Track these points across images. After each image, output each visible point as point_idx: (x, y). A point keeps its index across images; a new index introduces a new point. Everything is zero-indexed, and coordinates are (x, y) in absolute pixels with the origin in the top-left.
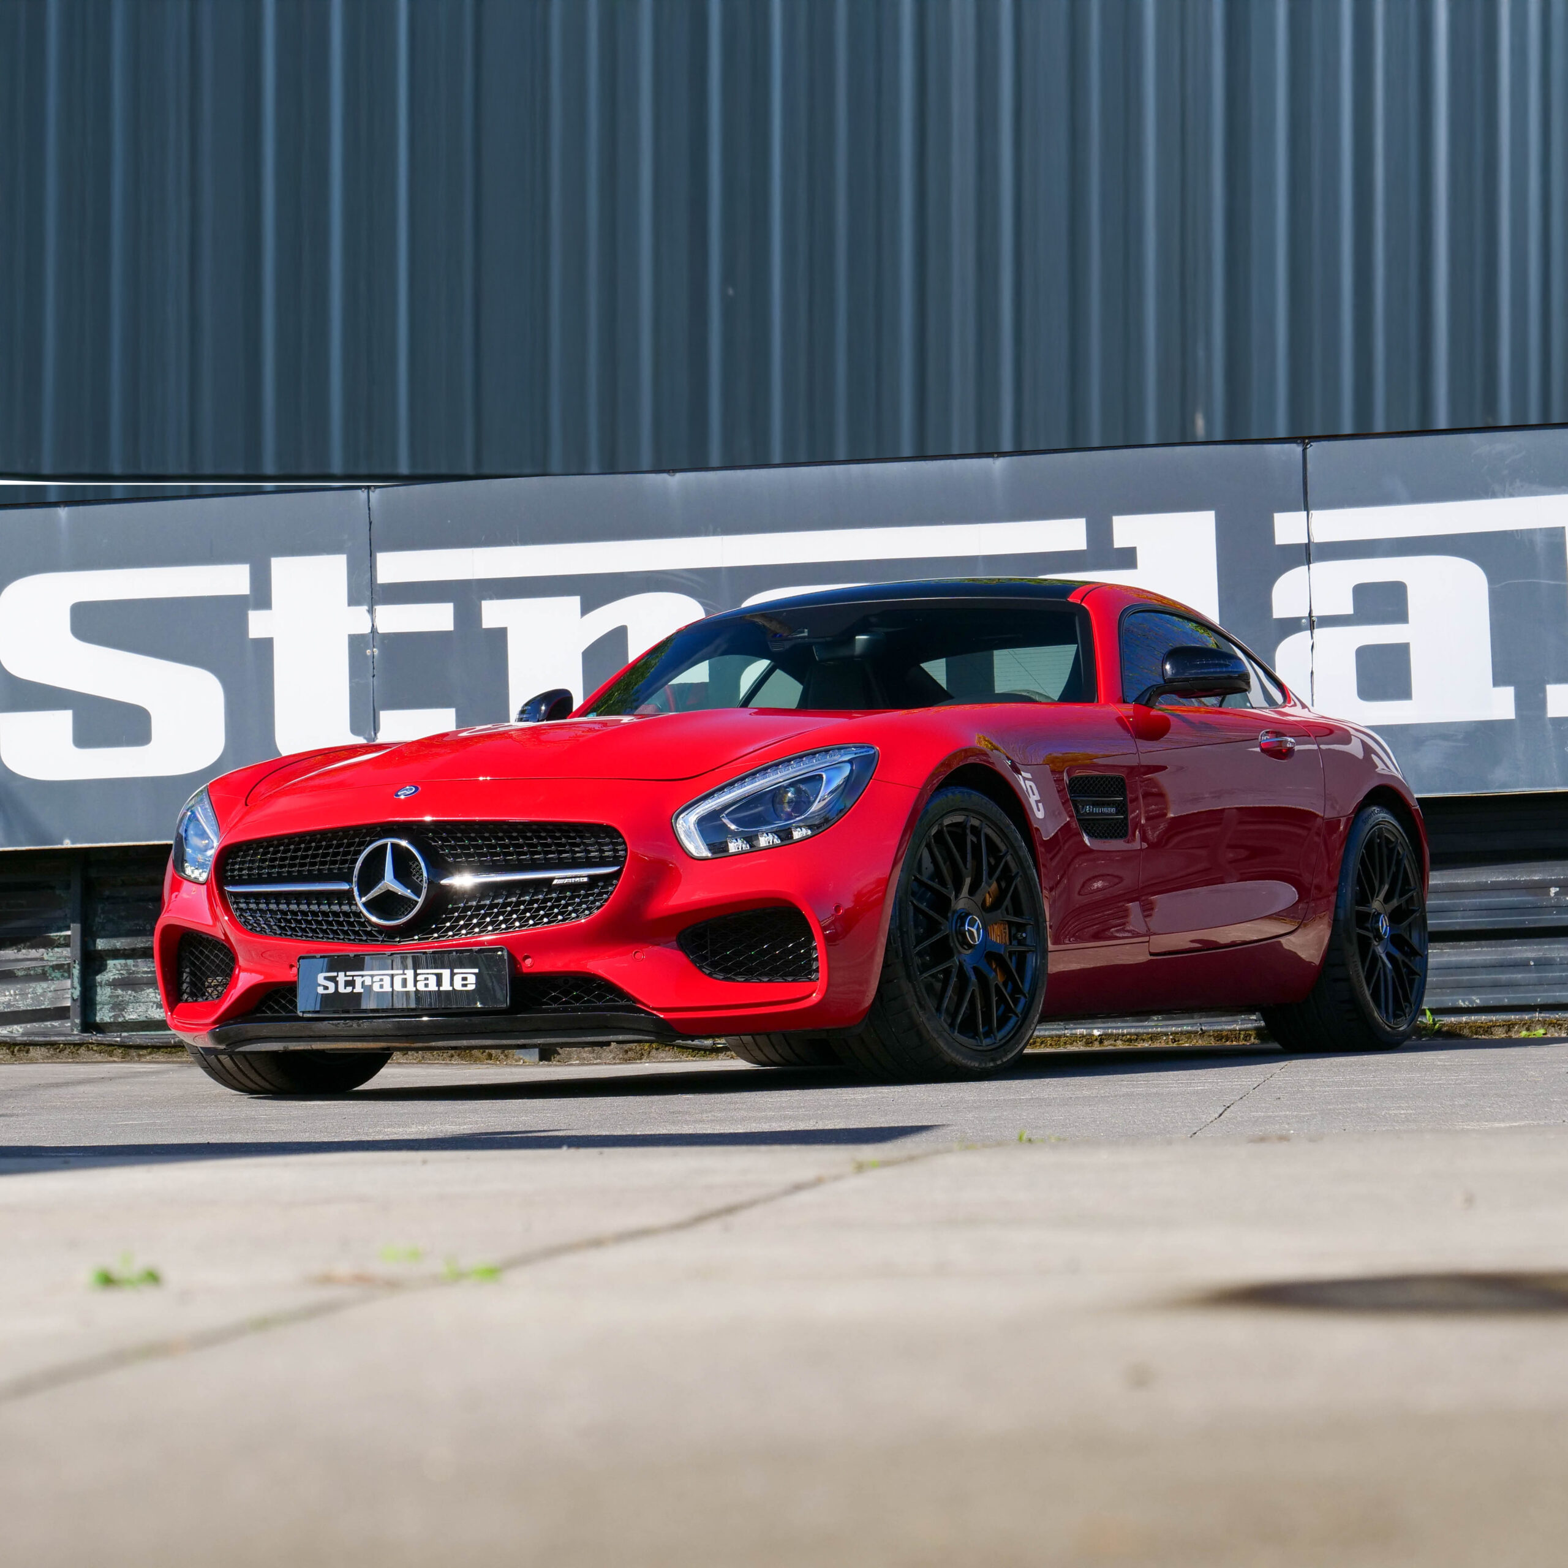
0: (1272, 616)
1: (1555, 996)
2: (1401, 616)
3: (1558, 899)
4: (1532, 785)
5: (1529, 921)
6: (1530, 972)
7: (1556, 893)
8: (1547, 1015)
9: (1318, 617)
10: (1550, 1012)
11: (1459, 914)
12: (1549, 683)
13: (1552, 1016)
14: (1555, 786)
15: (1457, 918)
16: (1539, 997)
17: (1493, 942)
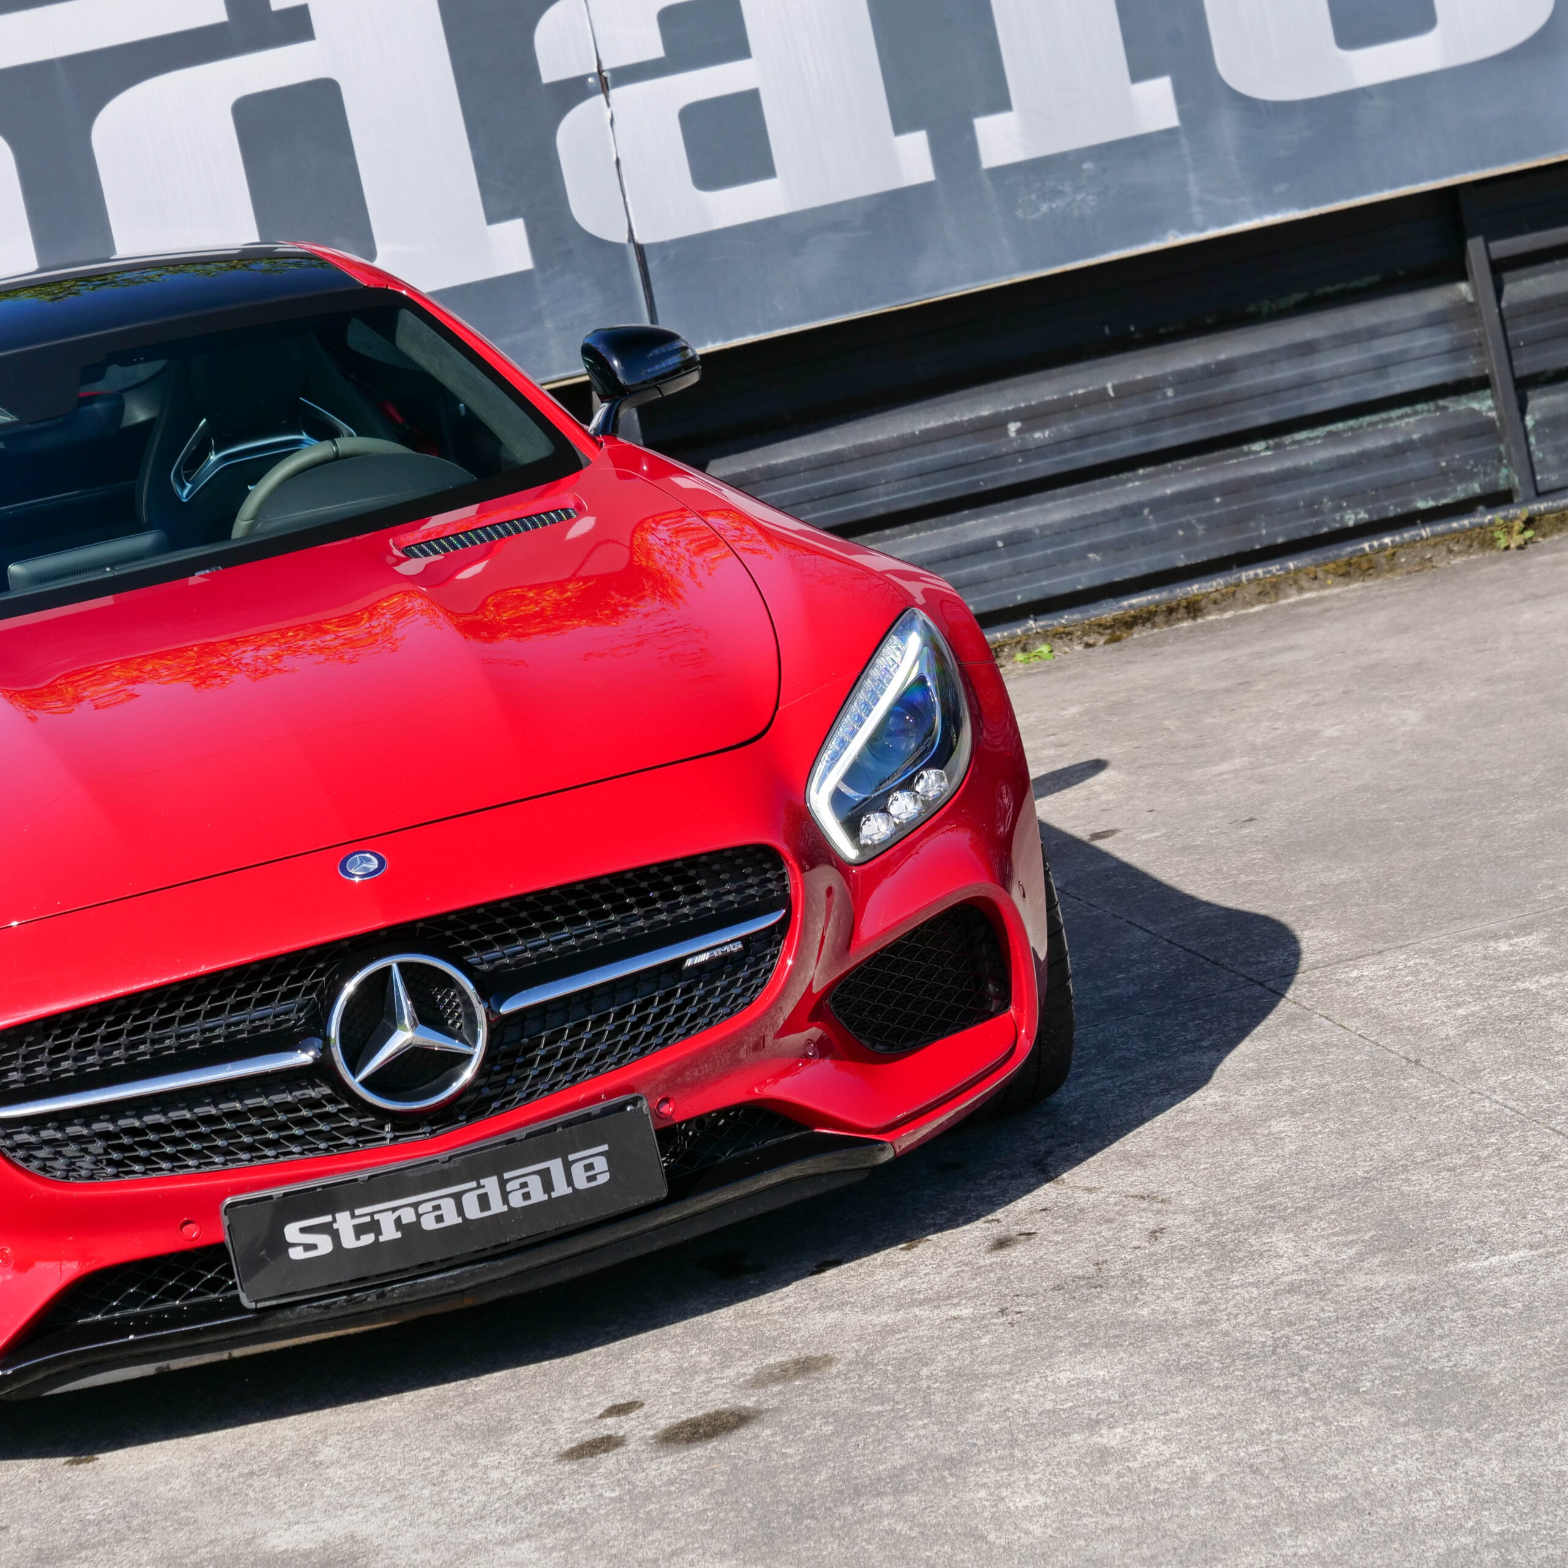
0: (539, 78)
1: (1043, 586)
2: (738, 48)
3: (1022, 439)
4: (977, 277)
5: (986, 481)
6: (998, 557)
7: (1018, 431)
8: (1049, 622)
9: (615, 72)
10: (1049, 616)
11: (881, 489)
12: (976, 115)
13: (1055, 623)
14: (1011, 272)
15: (877, 496)
16: (1019, 592)
17: (932, 521)
